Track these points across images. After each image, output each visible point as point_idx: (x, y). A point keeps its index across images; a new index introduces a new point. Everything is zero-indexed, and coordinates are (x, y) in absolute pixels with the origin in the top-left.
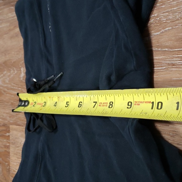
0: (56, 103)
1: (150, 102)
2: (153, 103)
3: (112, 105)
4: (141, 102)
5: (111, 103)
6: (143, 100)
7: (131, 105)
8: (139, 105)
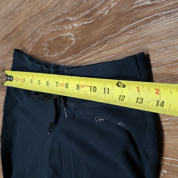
0: (32, 80)
1: (89, 86)
2: (91, 87)
3: (67, 86)
4: (84, 86)
5: (67, 84)
6: (85, 85)
7: (79, 87)
8: (83, 87)
